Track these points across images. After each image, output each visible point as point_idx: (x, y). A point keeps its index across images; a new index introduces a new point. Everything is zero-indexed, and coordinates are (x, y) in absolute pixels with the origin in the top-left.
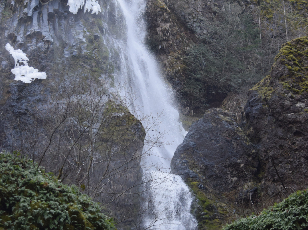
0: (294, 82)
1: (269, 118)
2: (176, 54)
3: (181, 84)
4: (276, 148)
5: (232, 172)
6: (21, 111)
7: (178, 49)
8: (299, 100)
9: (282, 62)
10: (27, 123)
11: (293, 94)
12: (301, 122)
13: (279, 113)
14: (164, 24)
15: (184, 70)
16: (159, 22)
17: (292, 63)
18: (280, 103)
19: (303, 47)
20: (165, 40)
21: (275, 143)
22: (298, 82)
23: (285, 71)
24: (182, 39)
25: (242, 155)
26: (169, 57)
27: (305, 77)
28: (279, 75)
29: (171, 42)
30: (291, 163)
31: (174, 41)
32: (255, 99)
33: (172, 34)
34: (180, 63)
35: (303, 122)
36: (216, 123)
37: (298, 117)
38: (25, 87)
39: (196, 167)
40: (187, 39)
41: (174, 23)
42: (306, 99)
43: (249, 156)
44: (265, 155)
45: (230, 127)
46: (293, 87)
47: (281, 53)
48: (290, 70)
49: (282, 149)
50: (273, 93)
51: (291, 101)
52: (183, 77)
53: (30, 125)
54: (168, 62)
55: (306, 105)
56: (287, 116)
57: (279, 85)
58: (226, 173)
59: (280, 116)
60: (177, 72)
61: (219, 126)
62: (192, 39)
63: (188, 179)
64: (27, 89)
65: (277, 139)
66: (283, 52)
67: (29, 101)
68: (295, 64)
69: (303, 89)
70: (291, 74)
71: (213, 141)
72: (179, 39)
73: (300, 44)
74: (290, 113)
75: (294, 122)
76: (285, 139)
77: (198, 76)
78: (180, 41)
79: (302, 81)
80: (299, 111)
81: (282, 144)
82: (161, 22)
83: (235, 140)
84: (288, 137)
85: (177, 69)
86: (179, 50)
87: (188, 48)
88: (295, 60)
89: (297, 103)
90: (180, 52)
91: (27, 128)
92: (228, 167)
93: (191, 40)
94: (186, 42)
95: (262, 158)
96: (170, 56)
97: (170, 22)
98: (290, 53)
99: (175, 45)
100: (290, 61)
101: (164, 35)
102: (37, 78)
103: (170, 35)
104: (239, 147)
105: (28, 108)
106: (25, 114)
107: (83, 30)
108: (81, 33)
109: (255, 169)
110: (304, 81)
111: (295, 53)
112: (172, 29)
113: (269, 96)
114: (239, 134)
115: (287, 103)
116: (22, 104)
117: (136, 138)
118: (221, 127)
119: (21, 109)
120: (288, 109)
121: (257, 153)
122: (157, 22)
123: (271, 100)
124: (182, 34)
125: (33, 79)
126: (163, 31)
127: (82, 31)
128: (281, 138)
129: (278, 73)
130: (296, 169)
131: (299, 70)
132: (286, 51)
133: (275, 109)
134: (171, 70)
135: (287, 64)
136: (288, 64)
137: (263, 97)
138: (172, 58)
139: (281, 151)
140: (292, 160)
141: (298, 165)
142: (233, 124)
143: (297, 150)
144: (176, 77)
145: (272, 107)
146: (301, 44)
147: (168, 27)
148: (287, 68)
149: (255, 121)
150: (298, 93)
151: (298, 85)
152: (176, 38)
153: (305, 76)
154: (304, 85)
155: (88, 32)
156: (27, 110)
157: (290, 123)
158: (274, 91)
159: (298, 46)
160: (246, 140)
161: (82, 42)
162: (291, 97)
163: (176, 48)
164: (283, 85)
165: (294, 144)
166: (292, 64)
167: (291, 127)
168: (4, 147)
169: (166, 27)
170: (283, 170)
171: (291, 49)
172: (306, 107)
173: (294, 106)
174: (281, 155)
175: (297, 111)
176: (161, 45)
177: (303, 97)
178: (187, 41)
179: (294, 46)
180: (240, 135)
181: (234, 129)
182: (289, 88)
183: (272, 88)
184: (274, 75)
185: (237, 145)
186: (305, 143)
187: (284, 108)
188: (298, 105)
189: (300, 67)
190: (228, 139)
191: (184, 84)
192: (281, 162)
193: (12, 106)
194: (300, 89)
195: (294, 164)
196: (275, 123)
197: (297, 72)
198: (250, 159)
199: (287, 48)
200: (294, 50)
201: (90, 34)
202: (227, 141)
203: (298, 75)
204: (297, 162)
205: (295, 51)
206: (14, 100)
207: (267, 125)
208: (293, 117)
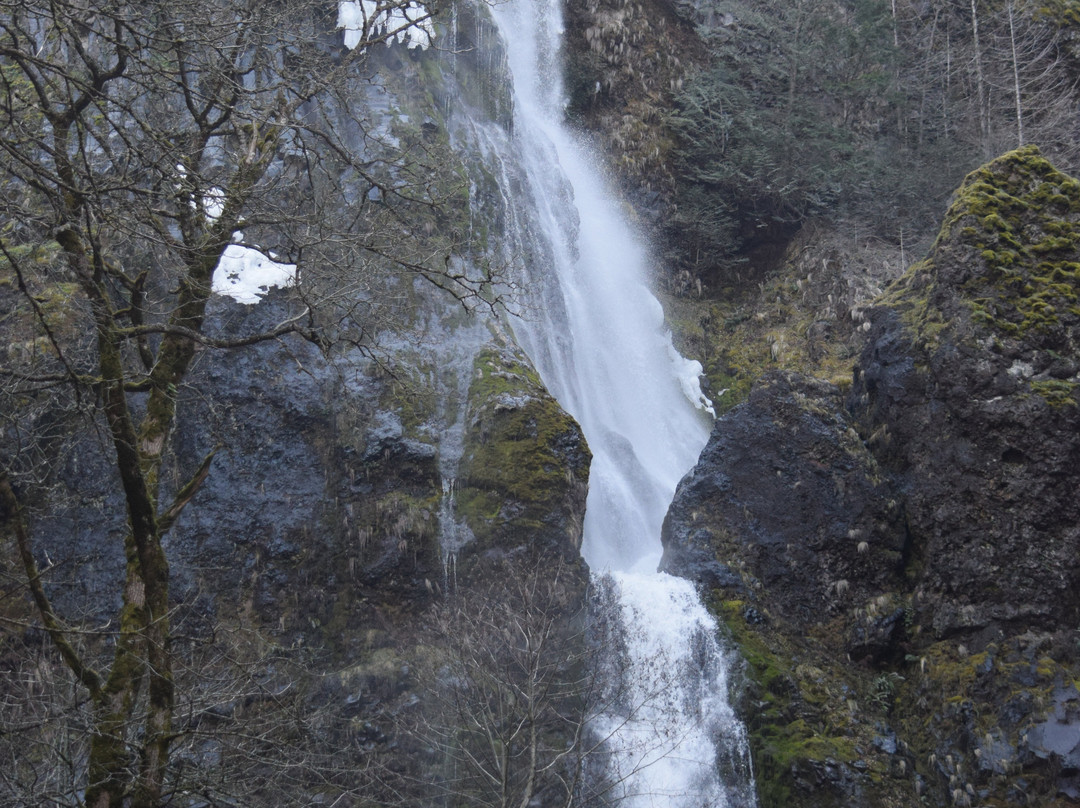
0: (1002, 300)
1: (934, 407)
2: (646, 108)
3: (662, 201)
4: (954, 499)
5: (832, 564)
6: (240, 392)
7: (651, 87)
8: (1016, 356)
9: (968, 238)
10: (257, 429)
11: (1001, 337)
12: (1021, 426)
13: (962, 400)
14: (607, 17)
15: (670, 156)
16: (593, 10)
17: (995, 237)
18: (963, 367)
19: (1025, 182)
20: (612, 66)
21: (951, 483)
22: (1014, 298)
23: (976, 265)
24: (662, 56)
25: (861, 515)
26: (626, 118)
27: (1031, 281)
28: (960, 277)
29: (630, 70)
30: (995, 542)
31: (639, 64)
32: (892, 343)
33: (630, 42)
34: (658, 134)
35: (1027, 423)
36: (786, 418)
37: (1013, 409)
38: (245, 315)
39: (735, 550)
40: (676, 55)
41: (636, 8)
42: (1035, 352)
43: (880, 517)
44: (924, 515)
45: (827, 432)
46: (999, 315)
47: (965, 208)
48: (990, 262)
49: (970, 502)
50: (944, 333)
51: (995, 361)
52: (668, 177)
53: (267, 432)
54: (622, 135)
55: (1034, 368)
56: (985, 406)
57: (960, 308)
58: (817, 566)
59: (964, 407)
60: (649, 166)
61: (795, 429)
62: (691, 50)
63: (714, 592)
64: (251, 323)
65: (958, 473)
66: (970, 205)
67: (259, 360)
68: (1003, 240)
69: (1028, 319)
70: (993, 275)
71: (779, 473)
72: (653, 57)
73: (1017, 172)
74: (990, 398)
75: (1004, 423)
76: (979, 474)
77: (714, 177)
78: (655, 64)
79: (1025, 295)
80: (1017, 389)
81: (971, 488)
82: (597, 10)
83: (839, 471)
84: (986, 467)
85: (650, 157)
86: (655, 91)
87: (680, 83)
88: (1002, 229)
89: (1010, 366)
90: (658, 97)
91: (259, 442)
92: (824, 548)
93: (688, 54)
94: (673, 64)
95: (915, 522)
96: (629, 113)
97: (627, 8)
98: (991, 204)
99: (642, 75)
100: (990, 232)
101: (610, 50)
102: (276, 286)
103: (625, 49)
104: (850, 492)
105: (258, 381)
106: (251, 400)
107: (390, 108)
108: (384, 118)
109: (897, 555)
110: (1031, 292)
111: (1002, 203)
112: (631, 28)
113: (932, 339)
114: (851, 452)
115: (984, 366)
116: (239, 372)
117: (569, 476)
118: (802, 432)
119: (237, 387)
120: (987, 385)
121: (902, 506)
122: (587, 9)
123: (937, 356)
124: (661, 39)
125: (263, 288)
126: (605, 39)
127: (386, 110)
128: (967, 472)
129: (958, 272)
130: (1011, 561)
131: (1016, 260)
132: (979, 201)
133: (951, 385)
134: (633, 161)
135: (980, 241)
136: (984, 241)
137: (916, 339)
138: (635, 121)
139: (969, 507)
140: (998, 534)
141: (1015, 549)
142: (834, 422)
143: (1011, 503)
144: (649, 180)
145: (942, 379)
146: (1022, 171)
147: (620, 24)
148: (983, 258)
149: (893, 411)
150: (1012, 333)
151: (1014, 309)
152: (643, 55)
153: (1032, 277)
154: (1028, 305)
155: (404, 112)
156: (255, 388)
157: (992, 426)
158: (947, 329)
159: (1013, 178)
160: (871, 471)
161: (390, 152)
162: (995, 349)
163: (645, 88)
164: (971, 310)
165: (1003, 486)
166: (996, 240)
167: (995, 438)
168: (200, 504)
169: (612, 25)
170: (972, 563)
171: (992, 192)
172: (1036, 374)
173: (1001, 375)
174: (969, 519)
175: (1009, 389)
176: (601, 81)
177: (1026, 346)
178: (677, 61)
179: (1000, 177)
180: (853, 453)
181: (836, 439)
182: (989, 321)
183: (941, 314)
184: (946, 277)
185: (847, 485)
186: (1034, 485)
187: (974, 382)
188: (1014, 370)
189: (1017, 249)
190: (820, 466)
191: (672, 199)
192: (968, 540)
193: (214, 379)
194: (1019, 322)
195: (1006, 547)
196: (950, 423)
197: (1009, 267)
198: (883, 527)
199: (981, 188)
200: (1002, 193)
201: (410, 121)
202: (819, 473)
203: (1012, 276)
204: (1012, 540)
205: (1003, 199)
206: (216, 359)
207: (927, 427)
208: (999, 411)
